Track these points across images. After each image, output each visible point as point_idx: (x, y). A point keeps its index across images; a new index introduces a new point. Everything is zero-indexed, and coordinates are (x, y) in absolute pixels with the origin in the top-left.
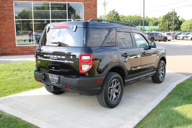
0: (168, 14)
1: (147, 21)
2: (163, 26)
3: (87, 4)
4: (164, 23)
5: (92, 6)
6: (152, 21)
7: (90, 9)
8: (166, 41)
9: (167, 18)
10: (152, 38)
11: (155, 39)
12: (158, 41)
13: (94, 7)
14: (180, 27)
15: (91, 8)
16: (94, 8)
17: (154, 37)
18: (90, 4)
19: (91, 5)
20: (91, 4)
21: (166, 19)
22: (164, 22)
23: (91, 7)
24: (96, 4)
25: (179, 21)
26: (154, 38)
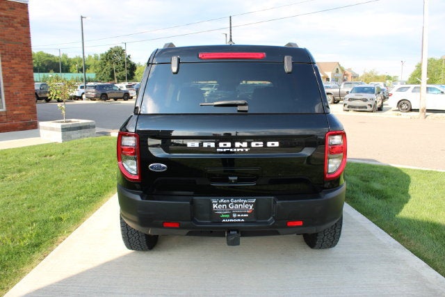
0: (110, 52)
1: (66, 63)
2: (103, 72)
3: (6, 17)
4: (103, 66)
5: (18, 23)
6: (75, 63)
7: (13, 29)
8: (127, 100)
9: (110, 58)
10: (103, 94)
11: (109, 96)
12: (112, 100)
13: (22, 26)
14: (134, 75)
15: (16, 28)
16: (24, 29)
17: (107, 92)
18: (12, 17)
19: (15, 20)
20: (15, 18)
21: (107, 60)
22: (105, 65)
23: (16, 25)
24: (27, 19)
25: (131, 65)
26: (106, 94)
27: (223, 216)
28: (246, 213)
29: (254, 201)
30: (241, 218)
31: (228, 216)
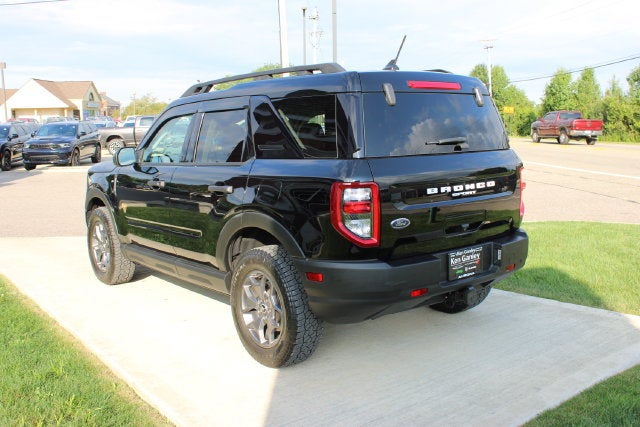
27: (458, 272)
28: (474, 265)
29: (480, 249)
30: (469, 271)
31: (461, 271)
